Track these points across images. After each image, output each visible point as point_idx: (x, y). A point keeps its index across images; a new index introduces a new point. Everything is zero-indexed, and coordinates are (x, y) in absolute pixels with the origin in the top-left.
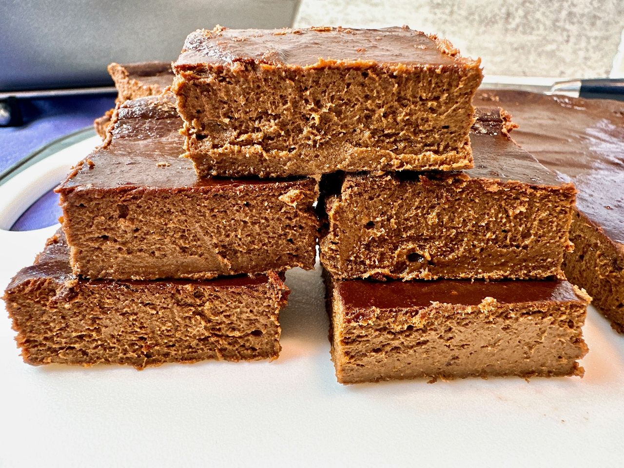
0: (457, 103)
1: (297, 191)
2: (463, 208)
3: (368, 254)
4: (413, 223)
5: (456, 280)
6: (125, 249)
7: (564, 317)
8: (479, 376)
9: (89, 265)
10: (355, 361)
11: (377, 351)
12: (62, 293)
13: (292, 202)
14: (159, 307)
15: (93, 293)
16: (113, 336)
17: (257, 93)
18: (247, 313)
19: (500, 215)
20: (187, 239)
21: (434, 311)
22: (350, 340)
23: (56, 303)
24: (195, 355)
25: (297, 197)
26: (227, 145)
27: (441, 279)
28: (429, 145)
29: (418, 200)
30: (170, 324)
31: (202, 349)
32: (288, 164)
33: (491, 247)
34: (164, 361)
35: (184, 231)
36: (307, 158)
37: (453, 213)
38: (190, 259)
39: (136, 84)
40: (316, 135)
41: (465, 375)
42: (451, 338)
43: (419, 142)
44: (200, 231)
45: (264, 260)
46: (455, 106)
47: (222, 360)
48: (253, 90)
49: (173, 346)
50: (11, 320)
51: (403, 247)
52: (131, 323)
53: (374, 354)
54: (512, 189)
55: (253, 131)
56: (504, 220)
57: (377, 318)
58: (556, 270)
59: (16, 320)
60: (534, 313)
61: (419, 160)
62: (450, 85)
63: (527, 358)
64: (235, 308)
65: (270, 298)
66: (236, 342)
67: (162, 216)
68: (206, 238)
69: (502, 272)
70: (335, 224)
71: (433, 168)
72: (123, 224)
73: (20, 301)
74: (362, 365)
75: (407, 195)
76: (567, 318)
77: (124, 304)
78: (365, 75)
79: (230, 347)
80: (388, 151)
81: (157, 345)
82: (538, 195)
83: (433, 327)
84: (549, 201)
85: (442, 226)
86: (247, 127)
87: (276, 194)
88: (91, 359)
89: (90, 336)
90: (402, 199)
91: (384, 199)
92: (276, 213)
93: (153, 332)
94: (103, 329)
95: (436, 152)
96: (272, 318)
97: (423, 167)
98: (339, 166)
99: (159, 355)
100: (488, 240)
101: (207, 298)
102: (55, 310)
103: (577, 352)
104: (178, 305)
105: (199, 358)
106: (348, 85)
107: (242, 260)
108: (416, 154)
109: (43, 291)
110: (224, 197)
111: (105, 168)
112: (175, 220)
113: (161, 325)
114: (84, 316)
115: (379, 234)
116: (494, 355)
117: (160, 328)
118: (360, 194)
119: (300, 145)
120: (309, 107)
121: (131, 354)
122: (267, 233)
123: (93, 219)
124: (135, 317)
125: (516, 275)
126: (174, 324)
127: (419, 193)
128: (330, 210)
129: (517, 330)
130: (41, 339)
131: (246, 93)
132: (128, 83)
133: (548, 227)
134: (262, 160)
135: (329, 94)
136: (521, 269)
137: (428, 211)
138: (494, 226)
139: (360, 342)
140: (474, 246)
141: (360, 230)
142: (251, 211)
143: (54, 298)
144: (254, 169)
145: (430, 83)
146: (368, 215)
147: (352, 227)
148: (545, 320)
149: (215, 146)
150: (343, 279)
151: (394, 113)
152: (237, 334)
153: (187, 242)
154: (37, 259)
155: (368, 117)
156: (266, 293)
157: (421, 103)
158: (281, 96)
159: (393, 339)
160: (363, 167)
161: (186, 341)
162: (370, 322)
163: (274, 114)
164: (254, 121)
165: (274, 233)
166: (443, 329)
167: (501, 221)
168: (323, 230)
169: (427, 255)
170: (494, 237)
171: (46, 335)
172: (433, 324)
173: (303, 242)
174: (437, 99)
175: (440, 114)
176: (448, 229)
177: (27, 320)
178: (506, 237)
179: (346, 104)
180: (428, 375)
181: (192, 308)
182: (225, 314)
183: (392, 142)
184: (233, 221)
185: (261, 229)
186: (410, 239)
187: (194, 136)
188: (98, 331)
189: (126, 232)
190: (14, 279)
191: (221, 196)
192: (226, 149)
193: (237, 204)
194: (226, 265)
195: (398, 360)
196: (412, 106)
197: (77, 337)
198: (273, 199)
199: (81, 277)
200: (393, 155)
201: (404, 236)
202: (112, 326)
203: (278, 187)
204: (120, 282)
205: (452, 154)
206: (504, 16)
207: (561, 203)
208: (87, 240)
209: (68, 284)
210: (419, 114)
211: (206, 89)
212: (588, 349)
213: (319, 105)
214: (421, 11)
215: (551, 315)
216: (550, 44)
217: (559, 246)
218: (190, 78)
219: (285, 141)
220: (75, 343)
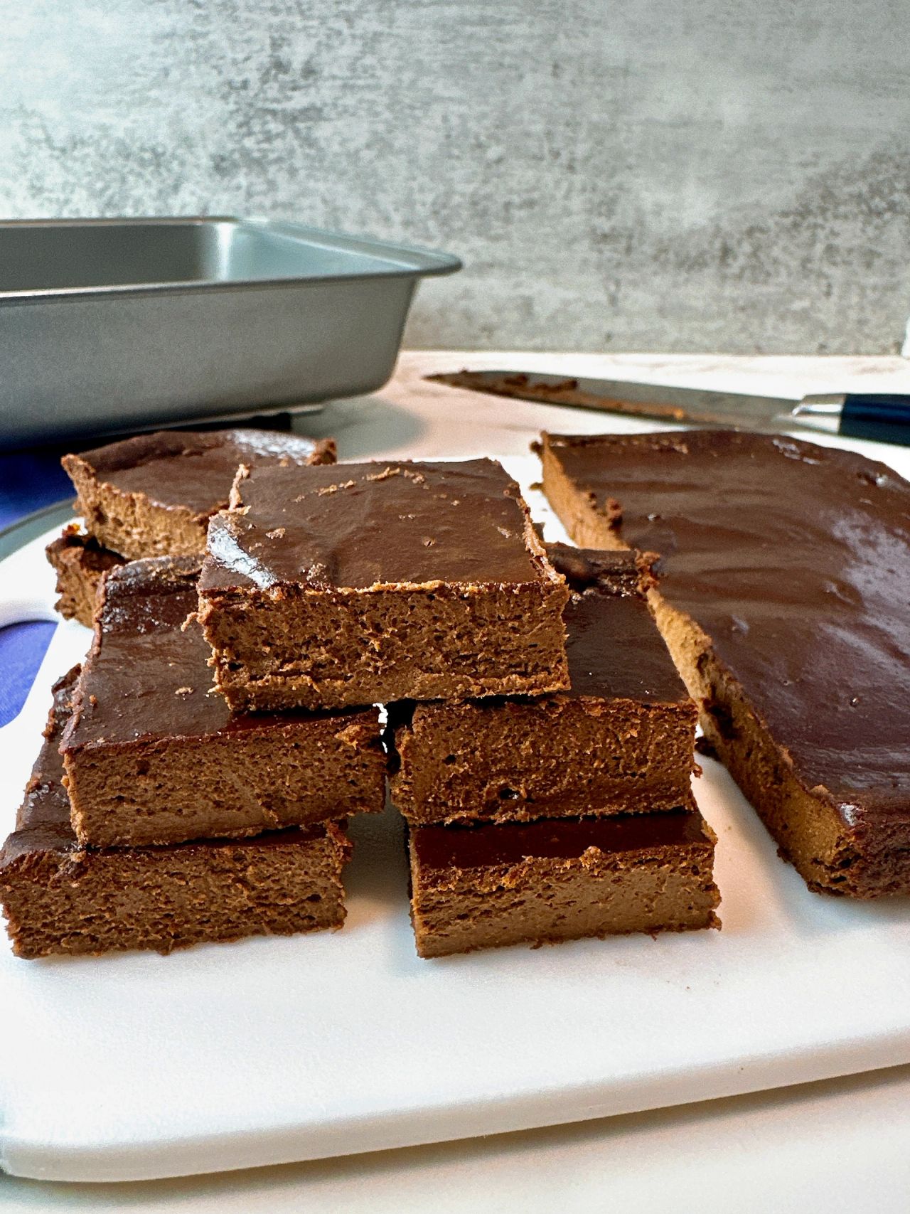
0: (542, 621)
1: (357, 728)
2: (562, 734)
3: (449, 794)
4: (503, 755)
5: (561, 818)
6: (144, 809)
7: (684, 864)
8: (594, 936)
9: (99, 832)
10: (437, 931)
11: (463, 917)
12: (68, 870)
13: (352, 740)
14: (189, 877)
15: (105, 866)
16: (130, 916)
17: (303, 618)
18: (300, 875)
19: (608, 740)
20: (222, 791)
21: (526, 869)
22: (428, 908)
23: (59, 881)
24: (235, 930)
25: (358, 733)
26: (268, 677)
27: (541, 819)
28: (516, 666)
29: (506, 728)
30: (203, 896)
31: (245, 923)
32: (345, 694)
33: (600, 777)
34: (197, 942)
35: (218, 783)
36: (368, 687)
37: (552, 740)
38: (225, 814)
39: (109, 489)
40: (377, 661)
41: (576, 936)
42: (552, 896)
43: (503, 664)
44: (238, 780)
45: (319, 807)
46: (540, 625)
47: (272, 935)
48: (297, 616)
49: (208, 921)
51: (492, 783)
52: (153, 899)
53: (459, 921)
54: (619, 710)
55: (300, 659)
56: (613, 747)
57: (460, 880)
58: (683, 800)
59: (8, 905)
60: (648, 861)
61: (503, 685)
62: (532, 603)
63: (650, 912)
64: (286, 870)
65: (329, 857)
66: (288, 911)
67: (191, 769)
68: (247, 789)
69: (616, 807)
70: (406, 762)
71: (520, 693)
72: (143, 783)
73: (14, 883)
74: (446, 935)
75: (492, 723)
76: (689, 864)
77: (146, 877)
79: (281, 918)
80: (464, 676)
81: (187, 922)
82: (651, 716)
83: (528, 886)
84: (666, 721)
85: (539, 756)
86: (292, 654)
87: (332, 731)
88: (102, 945)
89: (101, 918)
90: (487, 728)
91: (465, 729)
92: (333, 753)
93: (181, 907)
94: (118, 909)
95: (523, 674)
96: (333, 880)
97: (509, 692)
98: (406, 695)
99: (189, 934)
100: (597, 769)
101: (250, 861)
102: (58, 891)
103: (709, 901)
104: (213, 872)
105: (243, 935)
106: (412, 608)
107: (293, 809)
108: (500, 677)
109: (40, 868)
110: (267, 740)
111: (114, 705)
112: (207, 773)
113: (191, 898)
114: (94, 895)
115: (461, 770)
116: (608, 911)
117: (191, 901)
118: (435, 725)
119: (358, 673)
120: (366, 632)
121: (153, 936)
122: (322, 776)
123: (106, 778)
124: (159, 891)
125: (634, 809)
126: (207, 896)
127: (508, 720)
128: (399, 745)
129: (630, 881)
130: (39, 925)
131: (289, 620)
132: (96, 486)
133: (667, 750)
134: (312, 692)
135: (390, 617)
136: (640, 801)
137: (519, 740)
138: (602, 753)
139: (441, 909)
140: (580, 777)
141: (438, 766)
142: (301, 753)
143: (57, 875)
144: (302, 701)
145: (508, 602)
146: (447, 749)
147: (427, 763)
148: (662, 868)
149: (253, 678)
150: (420, 825)
151: (470, 634)
152: (290, 901)
153: (222, 795)
155: (438, 638)
156: (323, 850)
157: (500, 623)
158: (332, 621)
159: (481, 903)
160: (437, 695)
161: (225, 914)
162: (451, 886)
163: (324, 640)
164: (301, 648)
165: (331, 775)
166: (540, 887)
167: (610, 747)
168: (392, 765)
169: (522, 792)
170: (602, 766)
171: (44, 921)
172: (527, 882)
173: (368, 783)
174: (518, 618)
175: (524, 633)
176: (547, 759)
177: (22, 904)
178: (618, 765)
179: (411, 626)
180: (531, 939)
181: (231, 875)
182: (273, 878)
183: (469, 665)
184: (279, 767)
185: (314, 773)
186: (501, 773)
187: (226, 667)
188: (111, 910)
189: (146, 790)
191: (263, 739)
192: (267, 681)
193: (283, 747)
194: (272, 817)
195: (491, 925)
196: (490, 627)
197: (86, 920)
198: (328, 738)
199: (89, 848)
200: (472, 680)
201: (494, 770)
202: (130, 902)
203: (333, 723)
204: (138, 850)
205: (542, 675)
206: (718, 253)
207: (681, 722)
208: (98, 804)
209: (75, 858)
210: (499, 633)
211: (240, 617)
212: (720, 898)
213: (378, 629)
214: (576, 247)
215: (669, 862)
216: (801, 299)
217: (683, 771)
218: (221, 605)
219: (340, 669)
220: (81, 928)
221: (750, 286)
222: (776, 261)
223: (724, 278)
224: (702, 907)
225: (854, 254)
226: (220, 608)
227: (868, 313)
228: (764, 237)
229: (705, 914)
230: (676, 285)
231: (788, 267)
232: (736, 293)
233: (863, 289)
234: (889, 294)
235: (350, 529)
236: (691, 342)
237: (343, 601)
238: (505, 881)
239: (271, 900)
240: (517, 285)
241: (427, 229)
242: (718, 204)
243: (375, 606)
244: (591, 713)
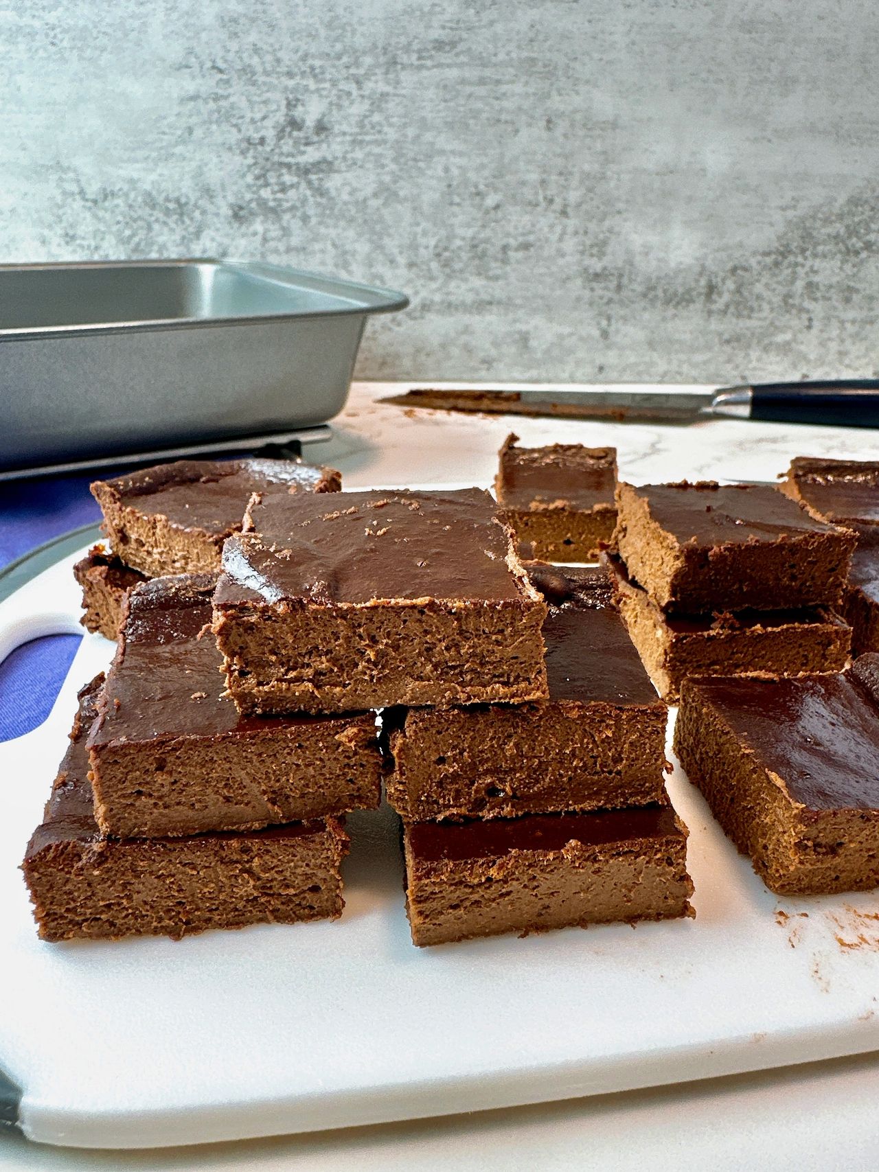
0: (523, 635)
1: (355, 730)
2: (543, 735)
3: (441, 793)
4: (489, 755)
5: (544, 814)
6: (161, 803)
7: (659, 856)
8: (578, 925)
9: (119, 824)
10: (431, 920)
11: (455, 907)
12: (90, 858)
13: (350, 741)
14: (199, 867)
15: (124, 856)
16: (145, 903)
17: (306, 630)
18: (302, 866)
19: (585, 740)
20: (231, 787)
21: (513, 861)
22: (423, 899)
23: (82, 869)
24: (242, 918)
25: (356, 735)
26: (274, 683)
27: (527, 815)
28: (498, 676)
29: (492, 731)
30: (213, 885)
31: (251, 912)
32: (343, 700)
33: (580, 775)
34: (207, 928)
35: (228, 779)
36: (364, 694)
37: (533, 741)
38: (235, 809)
40: (372, 670)
41: (561, 926)
42: (537, 887)
43: (487, 674)
44: (246, 777)
45: (320, 803)
46: (521, 639)
47: (274, 922)
48: (301, 628)
49: (217, 909)
50: (29, 892)
51: (480, 782)
52: (167, 886)
53: (451, 911)
54: (594, 712)
55: (303, 667)
56: (590, 746)
57: (451, 871)
58: (657, 796)
59: (36, 891)
60: (625, 853)
61: (487, 693)
62: (513, 618)
63: (628, 901)
64: (288, 862)
65: (329, 849)
66: (291, 901)
67: (204, 766)
68: (254, 785)
69: (595, 803)
70: (399, 763)
71: (503, 701)
72: (160, 778)
73: (41, 870)
74: (440, 925)
75: (479, 726)
76: (664, 856)
77: (161, 866)
78: (422, 612)
79: (284, 908)
80: (453, 684)
81: (198, 909)
82: (624, 717)
83: (514, 877)
84: (638, 722)
85: (522, 756)
86: (296, 663)
87: (332, 733)
88: (120, 930)
89: (120, 904)
90: (474, 730)
91: (454, 732)
92: (334, 752)
93: (193, 895)
94: (135, 896)
95: (505, 684)
96: (332, 872)
97: (493, 700)
98: (399, 702)
99: (199, 921)
100: (576, 767)
101: (256, 853)
102: (81, 878)
103: (682, 892)
104: (222, 862)
105: (248, 922)
106: (405, 621)
107: (296, 805)
108: (485, 686)
109: (66, 856)
110: (273, 740)
111: (135, 708)
112: (219, 769)
113: (202, 887)
114: (114, 882)
115: (451, 770)
116: (589, 901)
117: (201, 890)
118: (426, 729)
119: (356, 681)
120: (363, 643)
121: (166, 922)
122: (323, 774)
123: (127, 774)
124: (172, 880)
125: (612, 804)
126: (217, 885)
127: (493, 723)
128: (393, 747)
129: (609, 872)
130: (63, 910)
131: (294, 631)
133: (641, 749)
134: (314, 698)
135: (384, 630)
136: (617, 797)
137: (504, 742)
138: (581, 752)
139: (434, 899)
140: (561, 775)
141: (429, 766)
142: (304, 752)
143: (80, 864)
144: (304, 706)
145: (492, 618)
146: (437, 751)
147: (420, 764)
148: (638, 860)
149: (260, 684)
150: (414, 822)
151: (457, 646)
152: (292, 891)
153: (231, 791)
155: (428, 650)
156: (323, 844)
157: (484, 636)
158: (332, 633)
159: (471, 893)
160: (427, 701)
161: (232, 903)
162: (443, 877)
163: (325, 650)
164: (304, 657)
165: (331, 774)
166: (526, 878)
167: (588, 747)
168: (387, 766)
169: (508, 789)
170: (581, 765)
171: (68, 907)
172: (514, 874)
173: (366, 781)
174: (501, 632)
175: (506, 646)
176: (530, 759)
177: (48, 890)
178: (595, 763)
179: (404, 638)
180: (518, 929)
181: (238, 865)
182: (277, 869)
183: (457, 674)
184: (283, 765)
185: (315, 771)
186: (487, 772)
187: (236, 673)
188: (129, 898)
189: (163, 785)
190: (31, 844)
191: (270, 739)
192: (273, 687)
193: (288, 747)
194: (277, 813)
195: (481, 914)
196: (476, 640)
197: (105, 906)
198: (329, 739)
199: (110, 839)
200: (459, 688)
201: (481, 769)
202: (146, 890)
203: (334, 726)
204: (154, 841)
205: (523, 685)
206: (704, 291)
207: (652, 723)
208: (119, 797)
209: (96, 847)
210: (484, 647)
211: (250, 628)
212: (693, 888)
213: (374, 641)
214: (569, 285)
215: (645, 854)
216: (783, 332)
217: (656, 769)
218: (233, 617)
219: (339, 676)
220: (101, 913)
221: (734, 320)
222: (758, 297)
223: (710, 313)
224: (677, 897)
225: (833, 290)
226: (232, 620)
227: (848, 344)
228: (747, 275)
229: (680, 903)
230: (664, 319)
231: (770, 302)
232: (721, 327)
233: (842, 322)
234: (868, 327)
235: (350, 551)
236: (679, 373)
237: (343, 615)
238: (493, 872)
239: (275, 890)
240: (515, 321)
241: (429, 270)
242: (703, 245)
243: (371, 620)
244: (569, 715)
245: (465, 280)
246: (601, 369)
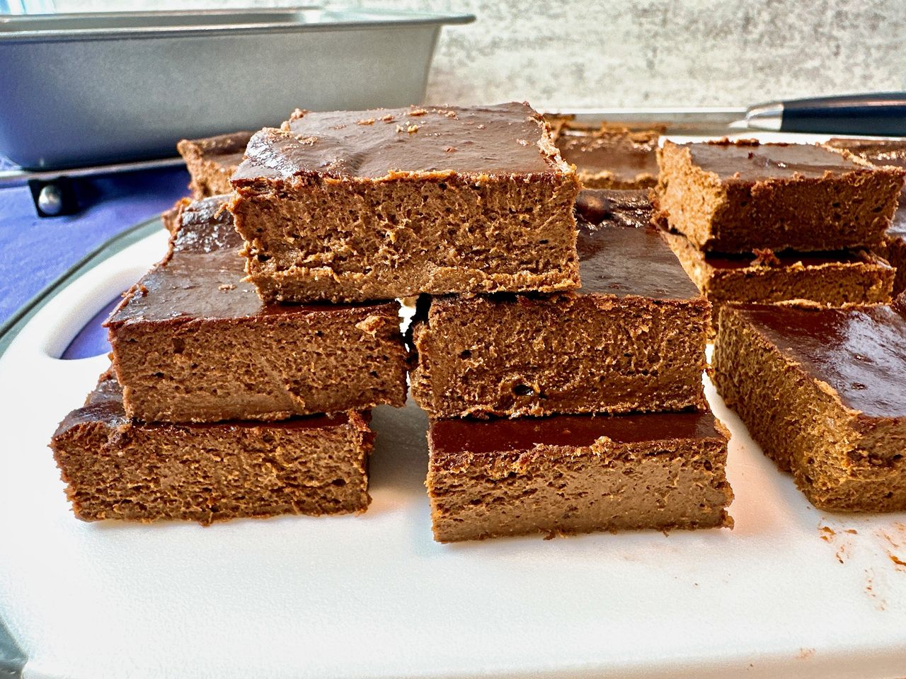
0: (553, 214)
1: (376, 318)
2: (574, 330)
3: (466, 389)
4: (517, 350)
5: (574, 415)
6: (182, 387)
7: (697, 458)
8: (607, 529)
9: (143, 407)
10: (451, 514)
11: (476, 502)
12: (114, 439)
13: (371, 330)
14: (223, 454)
15: (149, 439)
16: (173, 488)
17: (324, 209)
18: (325, 459)
19: (619, 337)
20: (252, 374)
21: (537, 455)
22: (442, 491)
23: (108, 450)
24: (268, 508)
25: (377, 324)
26: (293, 267)
27: (555, 415)
28: (527, 263)
29: (519, 323)
30: (237, 473)
31: (276, 502)
32: (364, 287)
33: (613, 375)
34: (234, 516)
35: (249, 366)
36: (385, 280)
37: (564, 336)
38: (257, 397)
39: (212, 166)
40: (394, 255)
41: (588, 529)
42: (564, 486)
43: (514, 260)
44: (267, 365)
45: (343, 396)
46: (551, 218)
47: (300, 515)
48: (318, 206)
49: (243, 498)
50: (60, 470)
51: (507, 378)
52: (192, 472)
53: (471, 506)
54: (630, 305)
55: (322, 251)
56: (625, 343)
57: (472, 464)
58: (695, 399)
59: (65, 470)
60: (659, 453)
61: (514, 280)
62: (542, 194)
63: (661, 507)
64: (312, 453)
65: (351, 442)
66: (316, 493)
67: (223, 350)
68: (275, 373)
69: (628, 405)
70: (423, 356)
71: (531, 289)
72: (179, 360)
73: (69, 449)
74: (461, 520)
75: (506, 318)
76: (702, 459)
77: (184, 450)
78: (443, 187)
79: (309, 500)
80: (478, 270)
81: (223, 497)
82: (663, 311)
83: (538, 473)
84: (677, 318)
85: (551, 352)
86: (316, 247)
87: (353, 321)
88: (150, 514)
89: (148, 488)
90: (500, 323)
91: (479, 324)
92: (354, 343)
93: (219, 482)
94: (162, 480)
95: (534, 271)
96: (356, 465)
97: (520, 288)
98: (422, 289)
99: (226, 509)
100: (609, 366)
101: (278, 442)
102: (107, 459)
103: (721, 498)
104: (245, 451)
105: (273, 513)
106: (426, 198)
107: (319, 397)
108: (511, 274)
109: (93, 437)
110: (293, 326)
111: (160, 294)
112: (238, 355)
113: (227, 474)
114: (140, 465)
115: (477, 365)
116: (619, 504)
117: (226, 477)
118: (450, 320)
119: (377, 266)
120: (383, 223)
121: (194, 508)
122: (345, 366)
123: (146, 355)
124: (197, 465)
125: (646, 407)
126: (241, 473)
127: (520, 315)
128: (417, 339)
129: (642, 474)
130: (94, 491)
131: (310, 209)
132: (203, 165)
133: (679, 347)
134: (334, 284)
135: (405, 208)
136: (652, 400)
137: (532, 336)
138: (614, 350)
139: (454, 492)
140: (592, 374)
141: (454, 360)
142: (325, 341)
143: (106, 445)
144: (325, 293)
145: (519, 193)
146: (462, 343)
147: (444, 357)
148: (674, 461)
149: (279, 268)
150: (439, 418)
151: (482, 228)
152: (315, 483)
153: (253, 378)
154: (88, 399)
155: (452, 232)
156: (346, 436)
157: (511, 215)
158: (351, 212)
159: (493, 489)
160: (450, 289)
161: (257, 492)
162: (463, 469)
163: (344, 231)
164: (323, 239)
165: (354, 365)
166: (551, 475)
167: (622, 344)
169: (536, 387)
170: (614, 363)
171: (98, 487)
172: (538, 469)
173: (389, 375)
174: (529, 211)
175: (535, 228)
176: (559, 355)
177: (77, 470)
178: (629, 363)
179: (425, 218)
180: (544, 530)
181: (263, 455)
182: (300, 460)
183: (483, 260)
184: (304, 353)
185: (337, 362)
187: (256, 257)
188: (156, 481)
189: (182, 368)
190: (61, 424)
191: (289, 325)
192: (292, 271)
193: (308, 334)
194: (299, 404)
195: (504, 512)
196: (502, 220)
197: (134, 488)
198: (349, 327)
199: (135, 421)
200: (484, 275)
201: (508, 365)
202: (172, 475)
203: (354, 313)
204: (178, 425)
205: (553, 272)
206: (741, 22)
207: (692, 319)
208: (140, 379)
209: (121, 429)
210: (511, 228)
211: (266, 205)
212: (732, 495)
213: (393, 220)
214: (620, 21)
215: (681, 455)
216: (811, 58)
217: (695, 370)
218: (248, 194)
219: (359, 261)
220: (131, 496)
221: (768, 49)
222: (791, 27)
223: (746, 42)
224: (715, 505)
225: (861, 19)
226: (247, 197)
227: (872, 70)
228: (781, 6)
229: (717, 512)
230: (704, 50)
231: (801, 32)
232: (756, 56)
233: (868, 49)
234: (892, 52)
236: (717, 99)
237: (359, 189)
238: (516, 466)
239: (299, 481)
240: (573, 54)
241: (499, 11)
243: (390, 197)
244: (602, 308)
245: (529, 19)
246: (646, 96)
